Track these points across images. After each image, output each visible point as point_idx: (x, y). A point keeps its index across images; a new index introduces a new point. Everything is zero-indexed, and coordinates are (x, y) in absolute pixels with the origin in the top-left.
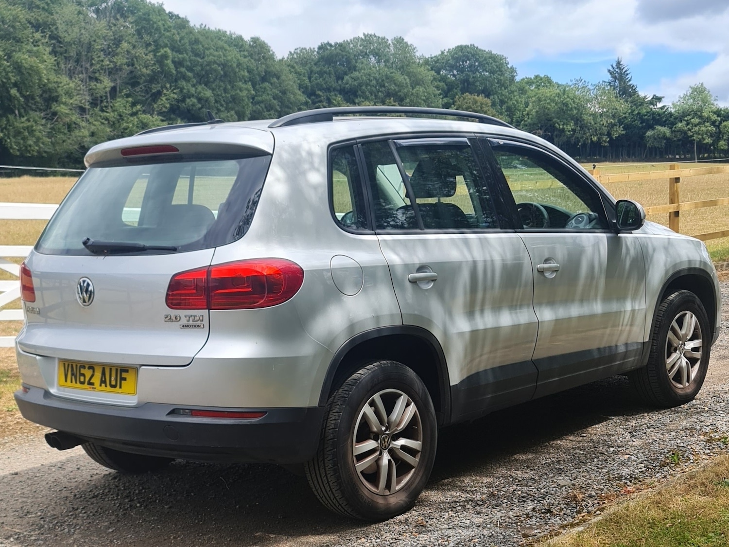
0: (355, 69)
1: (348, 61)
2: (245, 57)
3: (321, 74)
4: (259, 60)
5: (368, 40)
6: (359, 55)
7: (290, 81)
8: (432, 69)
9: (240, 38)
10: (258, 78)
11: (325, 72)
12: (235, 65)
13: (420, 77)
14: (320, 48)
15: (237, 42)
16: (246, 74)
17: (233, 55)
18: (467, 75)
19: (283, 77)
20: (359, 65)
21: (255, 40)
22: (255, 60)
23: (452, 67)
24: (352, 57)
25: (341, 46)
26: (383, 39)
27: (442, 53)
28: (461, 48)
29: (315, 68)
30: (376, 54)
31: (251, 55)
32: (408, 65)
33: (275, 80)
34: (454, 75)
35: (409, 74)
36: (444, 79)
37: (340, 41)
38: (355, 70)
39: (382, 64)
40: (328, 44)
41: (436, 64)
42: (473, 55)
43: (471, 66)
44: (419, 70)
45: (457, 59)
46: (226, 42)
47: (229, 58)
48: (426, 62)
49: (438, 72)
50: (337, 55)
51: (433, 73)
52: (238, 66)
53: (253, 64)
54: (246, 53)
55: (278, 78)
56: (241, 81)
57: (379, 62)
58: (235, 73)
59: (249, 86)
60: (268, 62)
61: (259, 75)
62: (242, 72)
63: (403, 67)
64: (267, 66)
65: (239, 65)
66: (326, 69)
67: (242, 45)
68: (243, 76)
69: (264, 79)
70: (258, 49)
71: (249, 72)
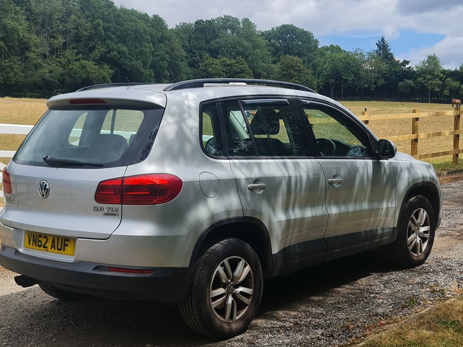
0: (218, 37)
1: (214, 32)
2: (149, 27)
3: (196, 39)
4: (158, 29)
5: (227, 19)
6: (221, 28)
7: (177, 43)
8: (266, 39)
9: (146, 15)
10: (157, 41)
11: (199, 38)
12: (142, 32)
13: (259, 43)
14: (196, 23)
15: (144, 17)
16: (149, 37)
17: (141, 25)
18: (288, 43)
19: (172, 40)
20: (220, 35)
21: (156, 16)
22: (155, 29)
23: (279, 38)
24: (216, 29)
25: (210, 22)
26: (236, 19)
27: (273, 29)
28: (284, 26)
29: (193, 36)
30: (232, 28)
31: (153, 26)
32: (251, 36)
33: (167, 41)
34: (280, 43)
35: (252, 42)
36: (273, 45)
37: (209, 19)
38: (218, 38)
39: (235, 35)
40: (202, 20)
41: (268, 36)
42: (292, 31)
43: (290, 38)
44: (258, 39)
45: (282, 34)
46: (137, 17)
47: (139, 27)
48: (263, 34)
49: (270, 41)
50: (207, 27)
51: (267, 41)
52: (144, 32)
53: (154, 32)
54: (149, 24)
55: (169, 41)
56: (145, 41)
57: (233, 33)
58: (142, 37)
59: (151, 45)
60: (164, 31)
61: (158, 38)
62: (147, 36)
63: (248, 37)
64: (163, 33)
65: (145, 31)
66: (200, 36)
67: (147, 19)
68: (147, 39)
69: (160, 41)
70: (158, 22)
71: (151, 36)
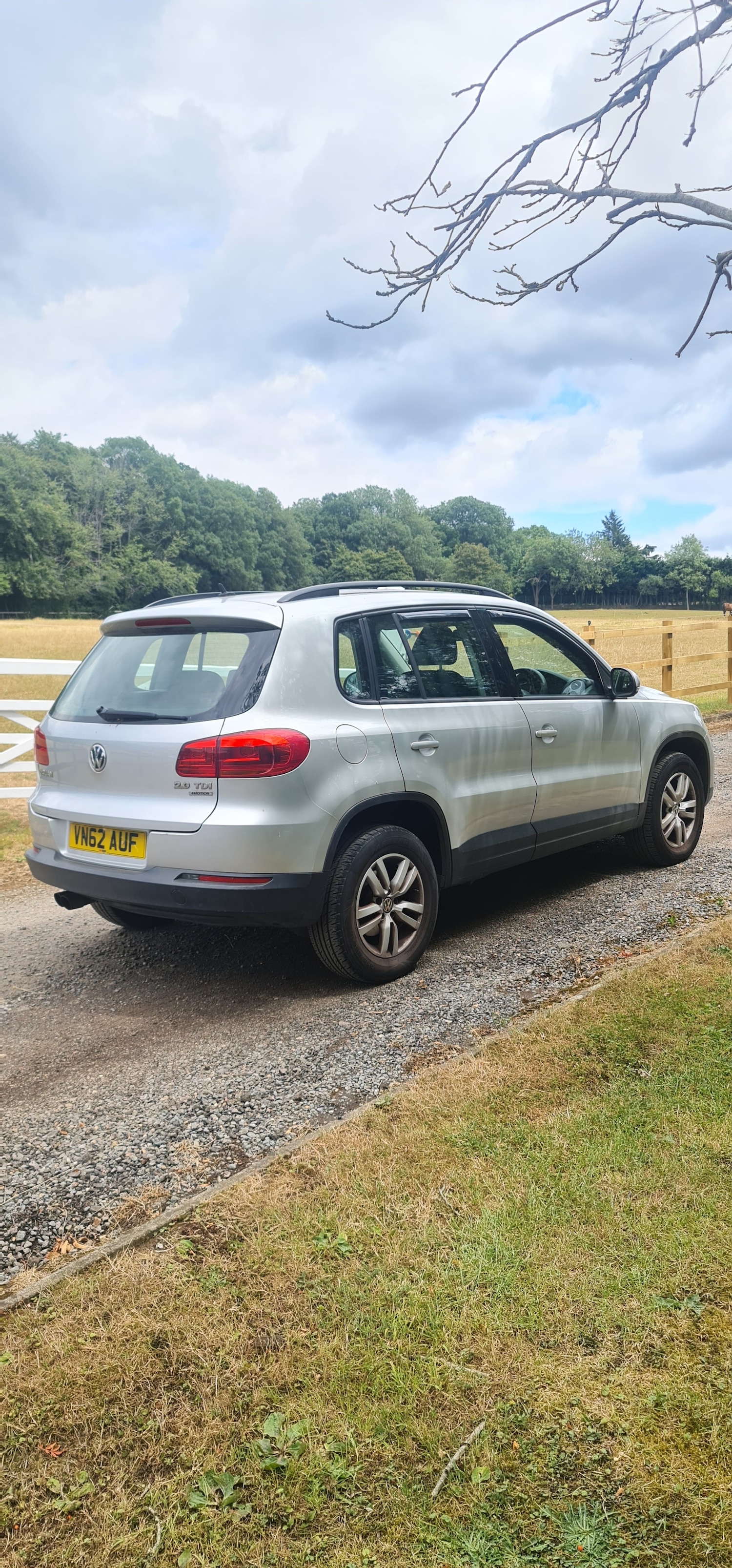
0: (358, 518)
1: (352, 512)
2: (253, 506)
3: (326, 523)
4: (266, 509)
5: (371, 491)
6: (362, 505)
7: (296, 530)
8: (432, 519)
9: (248, 488)
10: (265, 526)
11: (330, 521)
12: (243, 514)
13: (421, 527)
14: (324, 498)
15: (245, 492)
16: (254, 522)
17: (241, 505)
18: (466, 525)
19: (289, 526)
20: (362, 515)
21: (262, 490)
22: (262, 509)
23: (452, 517)
24: (355, 506)
25: (345, 496)
26: (385, 490)
27: (443, 503)
28: (460, 500)
29: (320, 518)
30: (379, 505)
31: (258, 505)
32: (409, 515)
33: (281, 528)
34: (454, 525)
35: (410, 524)
36: (443, 529)
37: (344, 492)
38: (358, 520)
39: (385, 514)
40: (333, 494)
41: (435, 515)
42: (472, 506)
43: (469, 517)
44: (420, 519)
45: (457, 510)
46: (234, 492)
47: (237, 507)
48: (427, 512)
49: (438, 522)
50: (341, 505)
51: (433, 522)
52: (245, 515)
53: (260, 513)
54: (254, 503)
55: (284, 527)
56: (248, 528)
57: (381, 512)
58: (243, 521)
59: (256, 533)
60: (275, 511)
61: (266, 523)
62: (249, 521)
63: (404, 517)
64: (274, 515)
65: (247, 514)
66: (330, 518)
67: (250, 495)
68: (251, 524)
69: (271, 528)
70: (266, 499)
71: (256, 520)
